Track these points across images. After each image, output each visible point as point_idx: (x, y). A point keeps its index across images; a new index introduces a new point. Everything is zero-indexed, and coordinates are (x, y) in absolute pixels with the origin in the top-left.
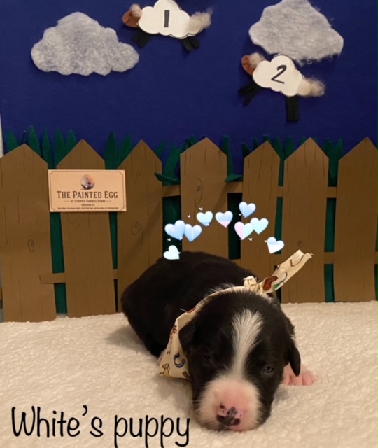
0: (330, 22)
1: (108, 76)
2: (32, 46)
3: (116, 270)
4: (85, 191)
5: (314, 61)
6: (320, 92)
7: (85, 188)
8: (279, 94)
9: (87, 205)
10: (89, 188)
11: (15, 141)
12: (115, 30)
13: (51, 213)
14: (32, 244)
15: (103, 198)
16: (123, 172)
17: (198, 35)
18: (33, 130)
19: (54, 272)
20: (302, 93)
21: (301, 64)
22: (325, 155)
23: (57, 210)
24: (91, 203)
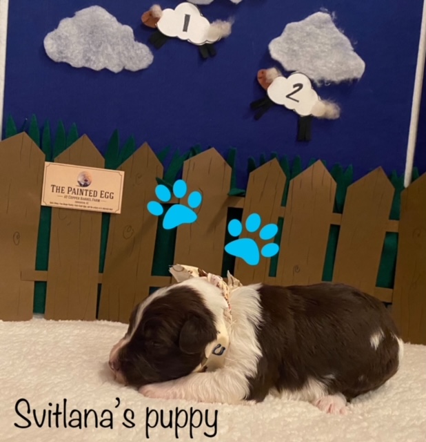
0: (353, 45)
1: (119, 73)
2: (46, 34)
3: (101, 274)
4: (80, 188)
5: (333, 83)
6: (335, 115)
7: (81, 185)
8: (292, 112)
9: (81, 203)
10: (86, 185)
11: (15, 128)
12: (132, 28)
13: (42, 207)
14: (18, 237)
15: (98, 197)
16: (122, 173)
17: (216, 43)
18: (35, 119)
19: (37, 269)
20: (316, 114)
21: (319, 85)
22: (333, 180)
23: (48, 204)
24: (86, 201)
